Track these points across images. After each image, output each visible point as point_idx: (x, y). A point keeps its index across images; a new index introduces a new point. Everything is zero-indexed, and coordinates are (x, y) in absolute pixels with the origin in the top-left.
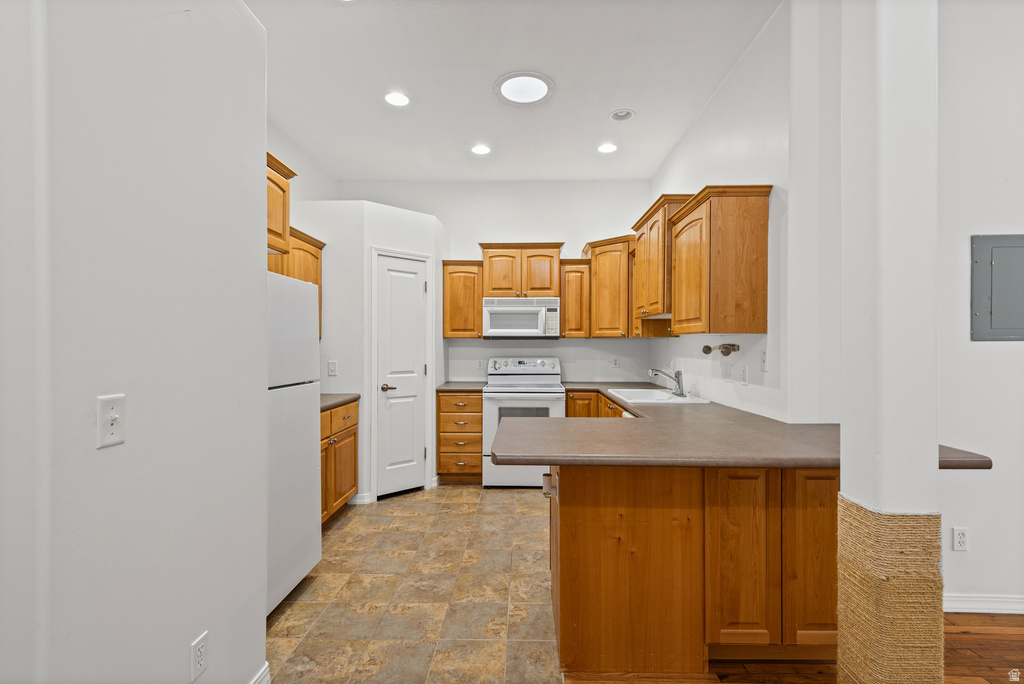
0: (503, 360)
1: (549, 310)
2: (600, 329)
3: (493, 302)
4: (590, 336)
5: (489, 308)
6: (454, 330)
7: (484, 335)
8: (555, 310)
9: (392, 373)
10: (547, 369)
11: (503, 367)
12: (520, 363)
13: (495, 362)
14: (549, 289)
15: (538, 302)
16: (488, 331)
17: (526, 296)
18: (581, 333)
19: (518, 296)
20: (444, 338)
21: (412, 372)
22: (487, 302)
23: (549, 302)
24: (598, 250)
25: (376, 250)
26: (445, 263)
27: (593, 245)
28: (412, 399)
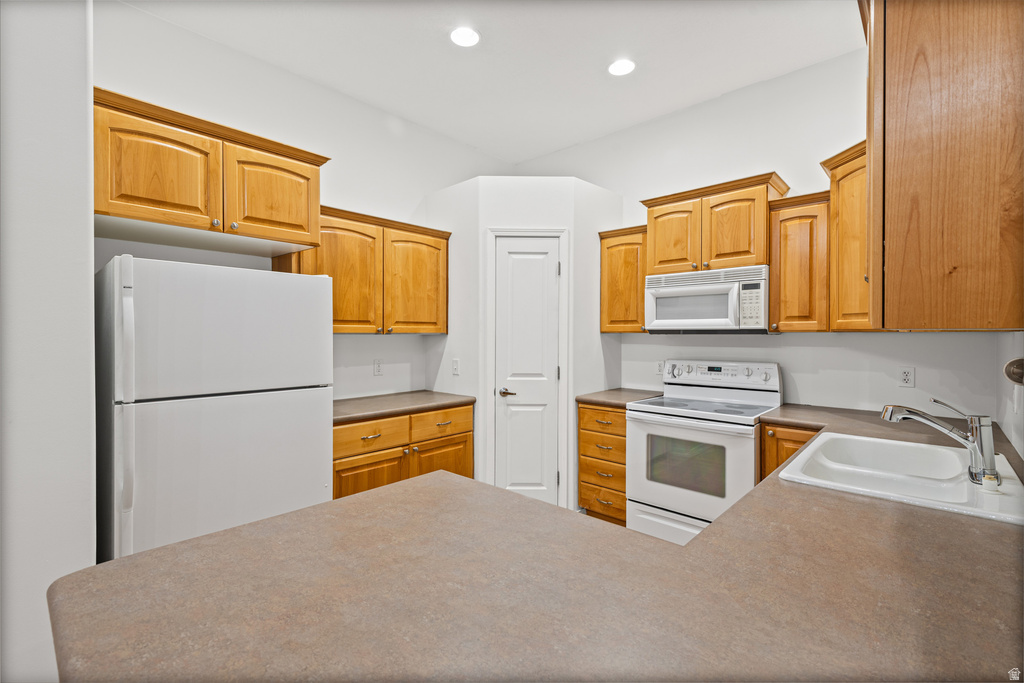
0: (686, 363)
1: (746, 287)
2: (845, 315)
3: (658, 281)
4: (828, 330)
5: (653, 291)
6: (612, 322)
7: (647, 327)
8: (756, 286)
9: (514, 375)
10: (756, 381)
11: (685, 374)
12: (711, 369)
13: (674, 366)
14: (747, 252)
15: (727, 276)
16: (652, 322)
17: (708, 267)
18: (812, 324)
19: (696, 268)
20: (602, 332)
21: (541, 375)
22: (651, 282)
23: (747, 274)
24: (840, 171)
25: (493, 231)
26: (603, 236)
27: (831, 165)
28: (540, 409)
